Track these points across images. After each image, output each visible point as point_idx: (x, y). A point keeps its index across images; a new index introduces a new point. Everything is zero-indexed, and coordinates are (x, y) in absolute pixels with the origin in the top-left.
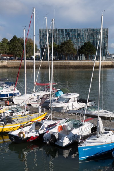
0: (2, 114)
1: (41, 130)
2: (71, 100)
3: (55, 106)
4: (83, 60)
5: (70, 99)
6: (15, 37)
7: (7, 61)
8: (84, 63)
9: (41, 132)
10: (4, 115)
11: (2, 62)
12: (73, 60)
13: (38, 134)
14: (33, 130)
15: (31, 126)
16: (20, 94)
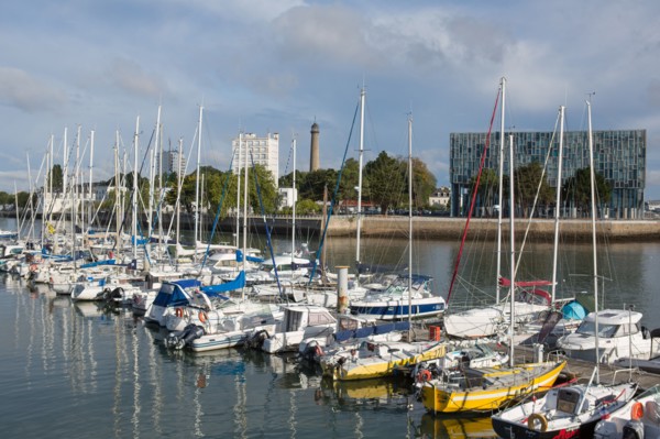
0: (437, 362)
1: (583, 411)
2: (620, 331)
3: (577, 348)
4: (572, 218)
5: (617, 327)
6: (383, 156)
7: (363, 218)
8: (578, 225)
9: (585, 418)
10: (442, 364)
11: (351, 220)
12: (544, 217)
13: (576, 425)
14: (553, 412)
15: (544, 400)
16: (446, 307)
